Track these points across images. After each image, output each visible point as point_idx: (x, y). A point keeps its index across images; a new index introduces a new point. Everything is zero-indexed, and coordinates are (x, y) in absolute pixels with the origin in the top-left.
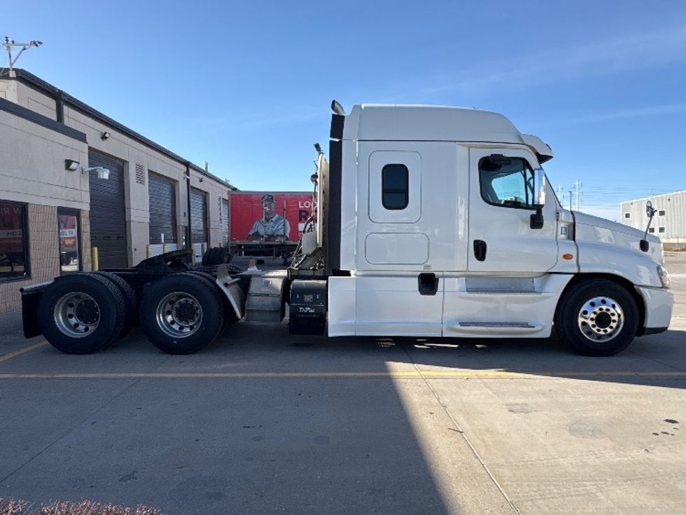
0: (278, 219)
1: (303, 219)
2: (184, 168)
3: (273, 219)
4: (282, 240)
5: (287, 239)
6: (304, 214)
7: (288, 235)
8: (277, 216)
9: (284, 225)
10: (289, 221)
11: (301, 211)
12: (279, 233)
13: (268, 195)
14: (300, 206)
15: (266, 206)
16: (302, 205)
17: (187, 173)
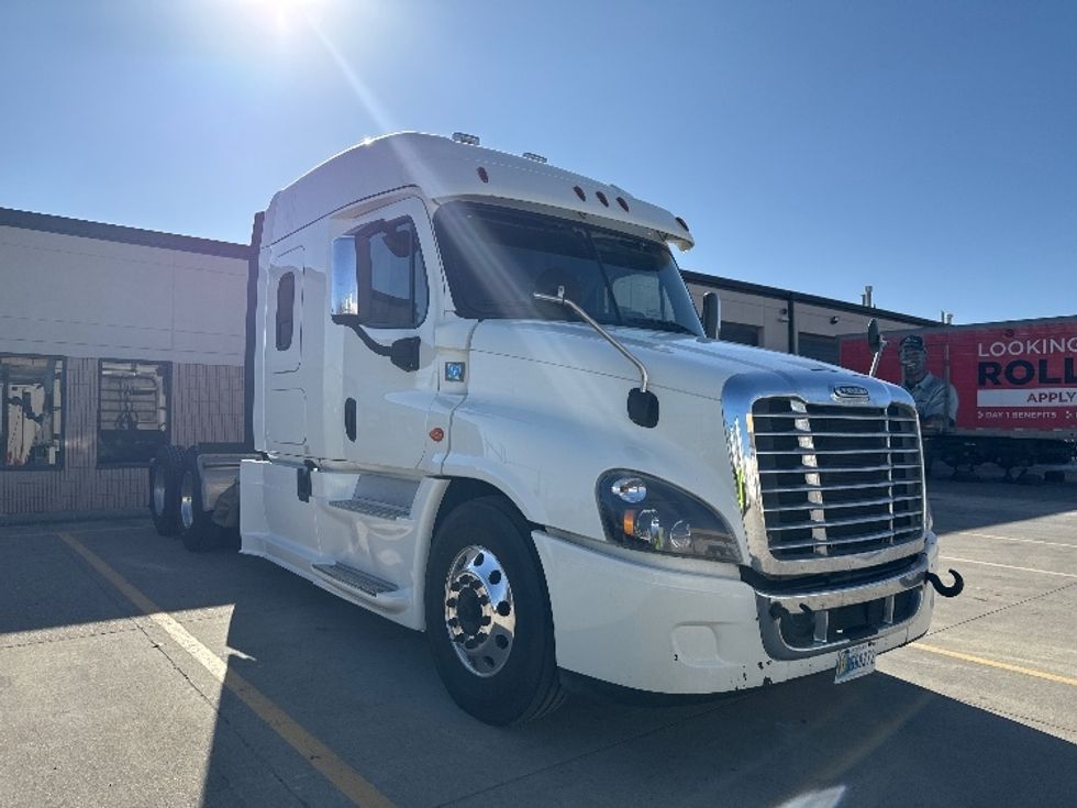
0: (931, 385)
1: (988, 380)
2: (784, 304)
3: (922, 384)
4: (941, 427)
5: (952, 423)
6: (990, 370)
7: (953, 415)
8: (929, 377)
9: (947, 395)
10: (956, 386)
11: (983, 366)
12: (935, 412)
13: (911, 337)
14: (981, 354)
15: (907, 357)
16: (986, 350)
17: (790, 312)
